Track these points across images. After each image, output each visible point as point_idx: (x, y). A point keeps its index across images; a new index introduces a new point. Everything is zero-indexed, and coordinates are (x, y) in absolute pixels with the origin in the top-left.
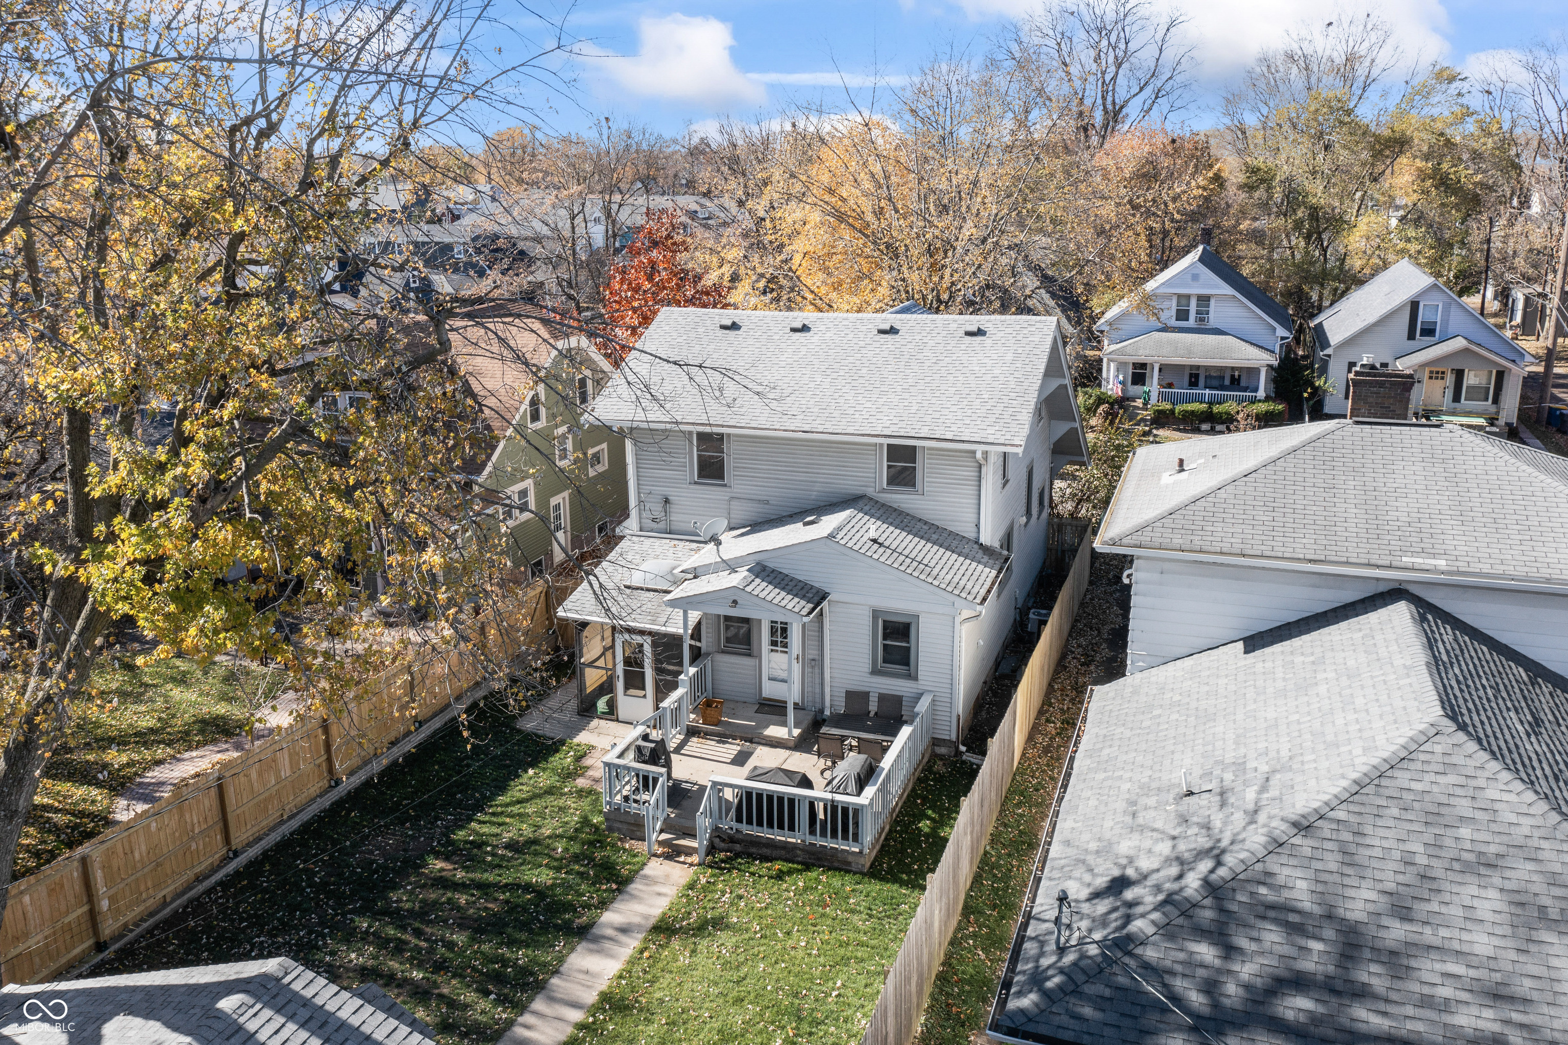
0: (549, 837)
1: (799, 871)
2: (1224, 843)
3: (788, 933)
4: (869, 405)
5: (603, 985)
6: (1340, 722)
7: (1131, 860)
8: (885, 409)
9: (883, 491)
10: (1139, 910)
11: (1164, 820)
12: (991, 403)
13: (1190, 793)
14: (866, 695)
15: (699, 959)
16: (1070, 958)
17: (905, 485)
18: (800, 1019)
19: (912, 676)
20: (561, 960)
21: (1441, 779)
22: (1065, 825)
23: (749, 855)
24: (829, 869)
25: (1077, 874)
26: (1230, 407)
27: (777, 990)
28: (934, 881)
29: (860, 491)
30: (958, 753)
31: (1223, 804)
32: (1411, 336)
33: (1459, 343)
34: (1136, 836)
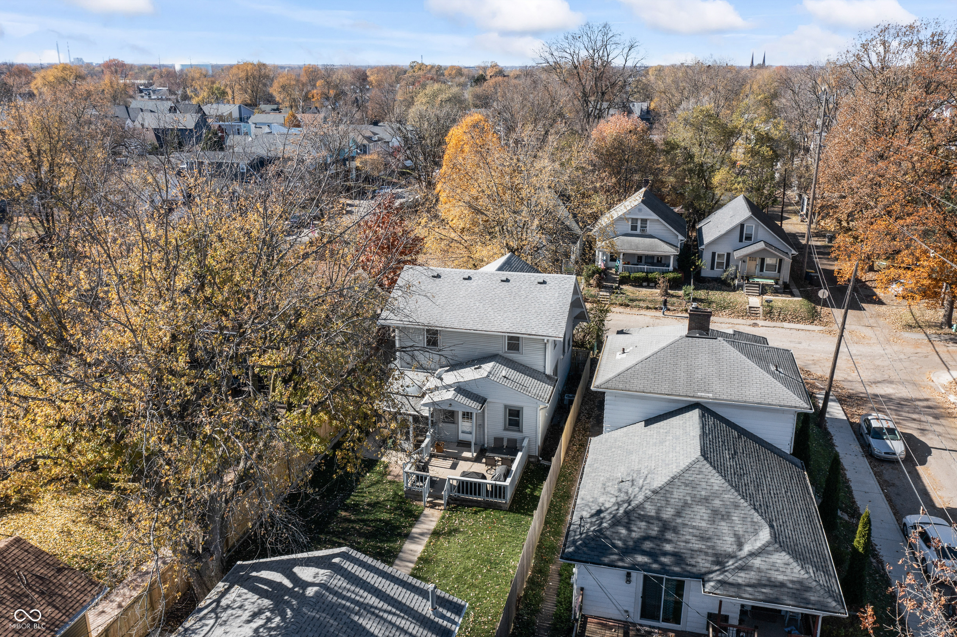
0: (383, 501)
1: (483, 511)
2: (632, 497)
3: (482, 534)
4: (499, 317)
5: (419, 555)
6: (671, 456)
7: (603, 504)
8: (506, 319)
9: (506, 352)
10: (604, 521)
11: (614, 491)
12: (550, 317)
13: (622, 481)
14: (503, 439)
15: (451, 544)
16: (584, 535)
17: (515, 350)
18: (491, 563)
19: (520, 431)
20: (401, 547)
21: (698, 476)
22: (581, 493)
23: (463, 505)
24: (494, 509)
25: (586, 509)
26: (656, 275)
27: (481, 554)
28: (536, 513)
29: (496, 352)
30: (539, 460)
31: (633, 485)
32: (741, 240)
33: (761, 245)
34: (605, 496)
